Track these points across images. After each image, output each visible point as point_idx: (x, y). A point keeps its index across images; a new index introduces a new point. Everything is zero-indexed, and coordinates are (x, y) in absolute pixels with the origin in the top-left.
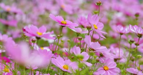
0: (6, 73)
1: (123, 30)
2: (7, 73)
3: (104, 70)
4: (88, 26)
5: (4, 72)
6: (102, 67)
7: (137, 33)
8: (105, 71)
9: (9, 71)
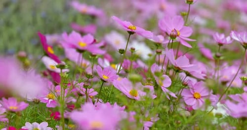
0: (50, 100)
1: (223, 39)
2: (52, 100)
3: (195, 98)
4: (172, 33)
5: (47, 99)
6: (192, 94)
7: (242, 42)
8: (195, 100)
9: (55, 98)
